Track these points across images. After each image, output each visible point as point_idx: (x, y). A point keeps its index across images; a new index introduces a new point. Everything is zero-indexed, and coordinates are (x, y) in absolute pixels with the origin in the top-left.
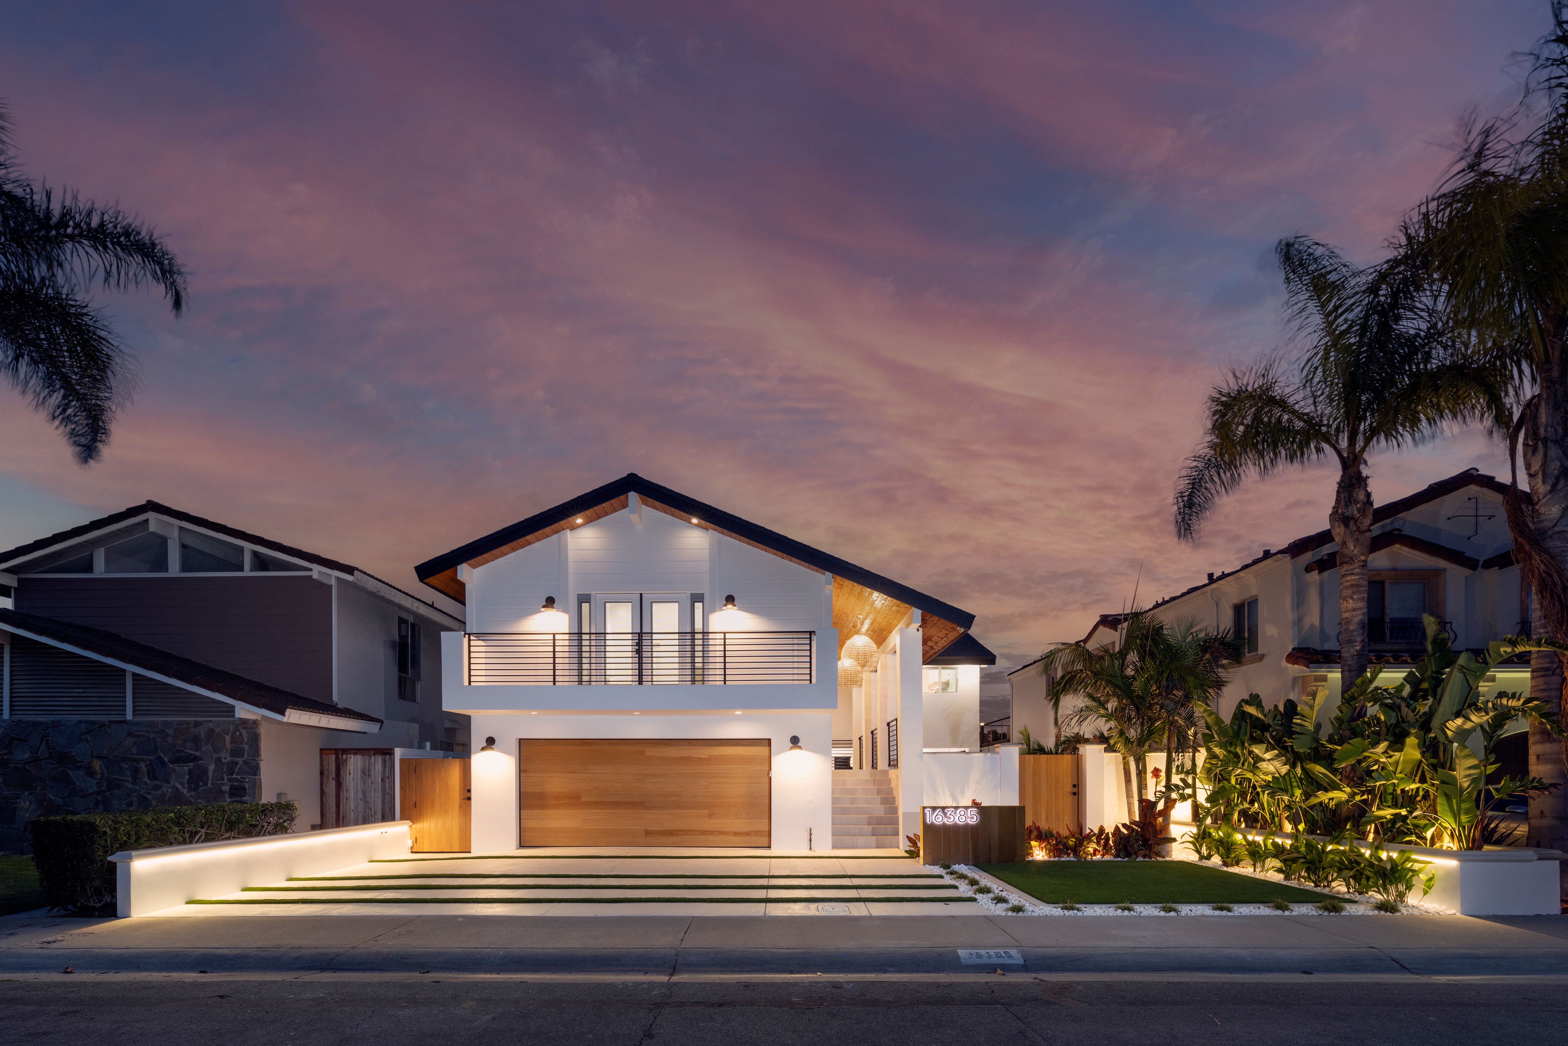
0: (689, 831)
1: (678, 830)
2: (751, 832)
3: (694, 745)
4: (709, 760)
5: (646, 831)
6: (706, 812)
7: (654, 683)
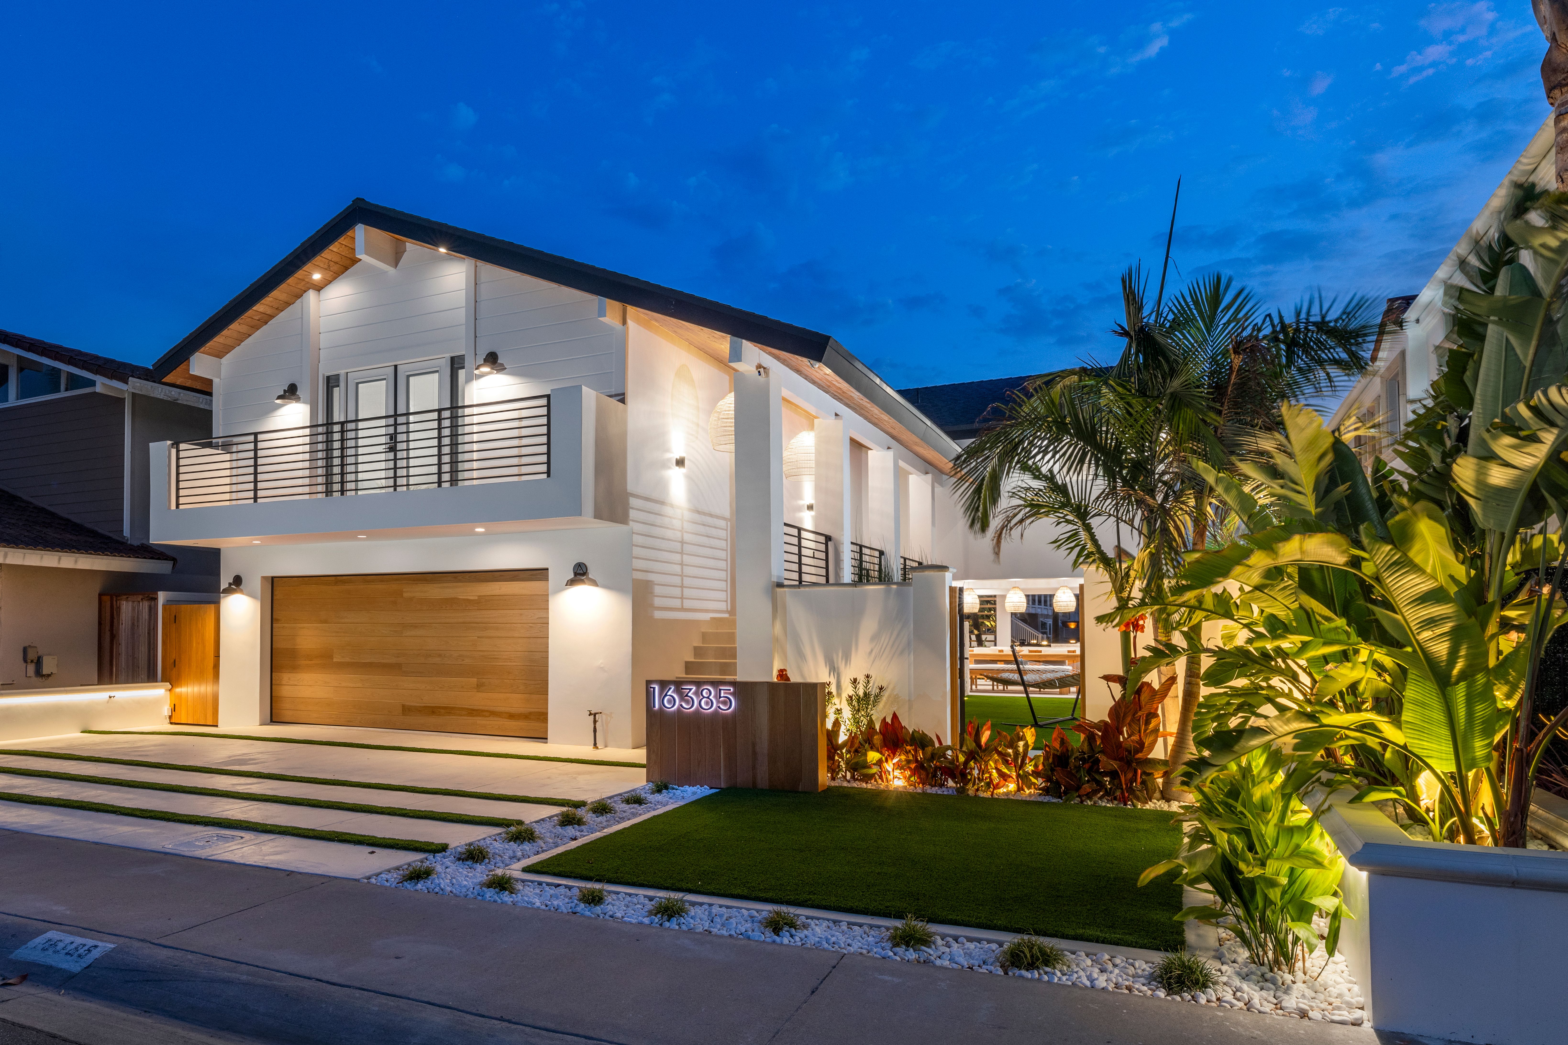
0: (453, 708)
1: (440, 707)
2: (530, 713)
3: (460, 581)
4: (482, 603)
5: (403, 706)
6: (474, 681)
7: (360, 493)
